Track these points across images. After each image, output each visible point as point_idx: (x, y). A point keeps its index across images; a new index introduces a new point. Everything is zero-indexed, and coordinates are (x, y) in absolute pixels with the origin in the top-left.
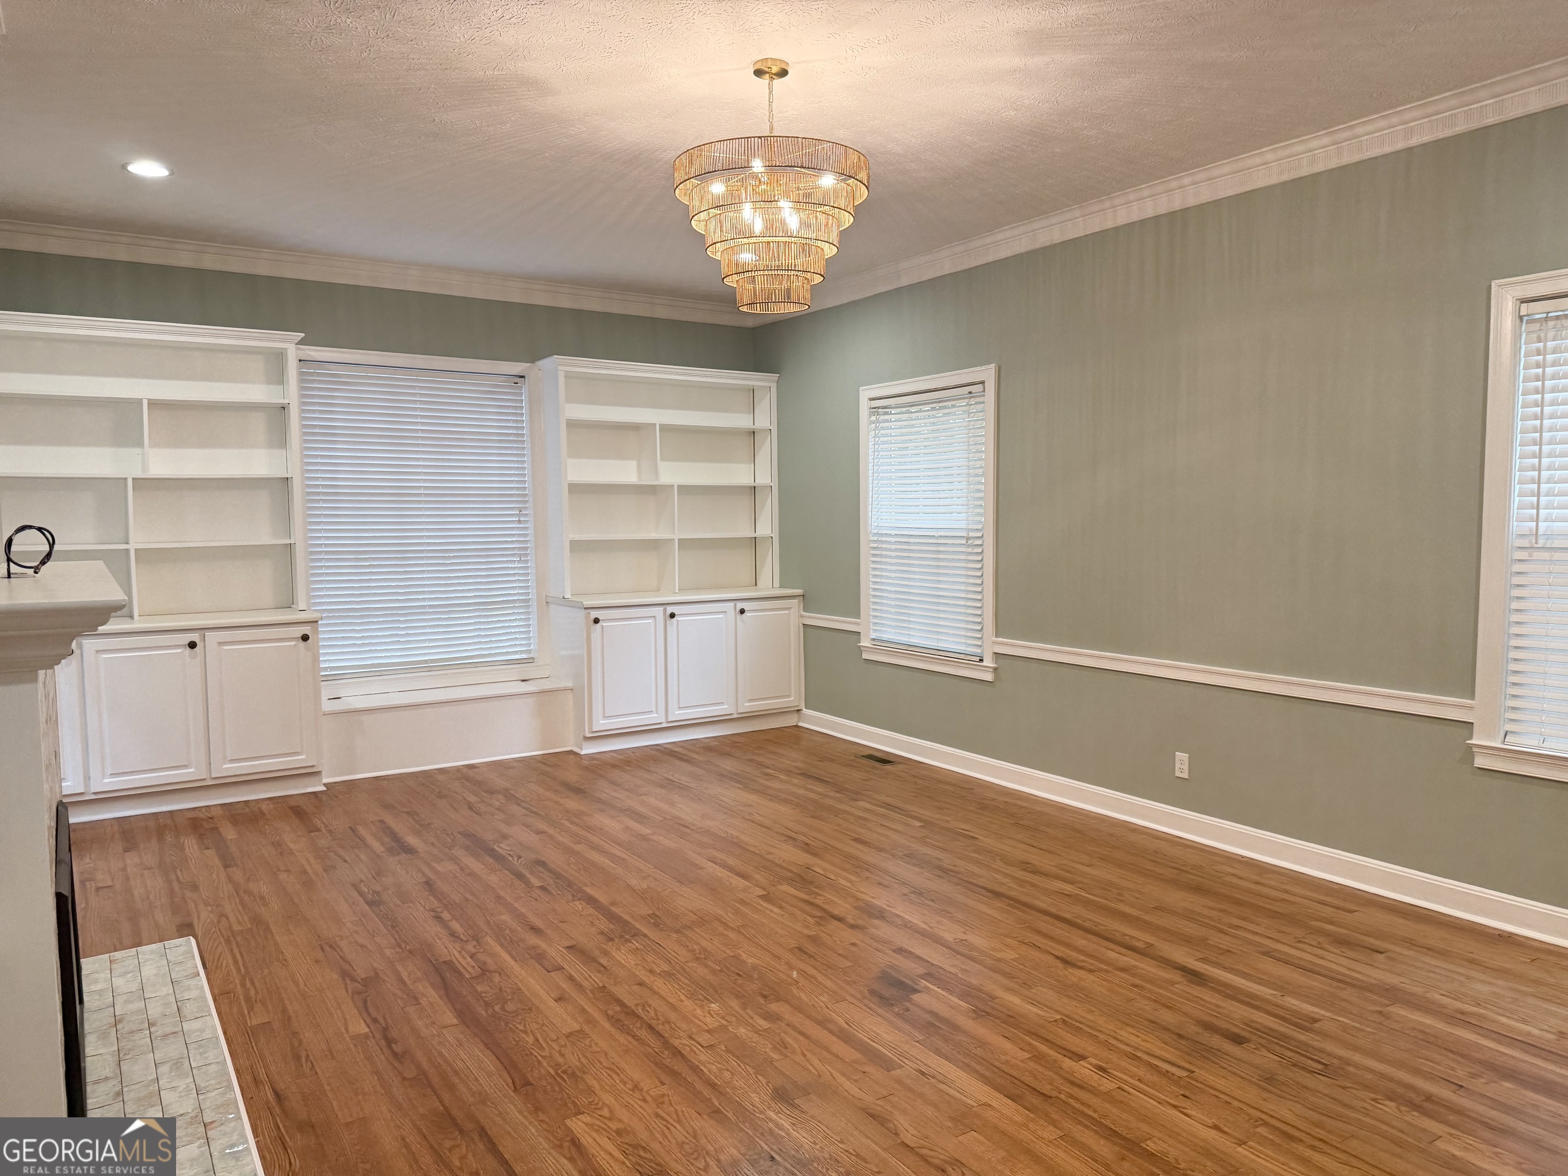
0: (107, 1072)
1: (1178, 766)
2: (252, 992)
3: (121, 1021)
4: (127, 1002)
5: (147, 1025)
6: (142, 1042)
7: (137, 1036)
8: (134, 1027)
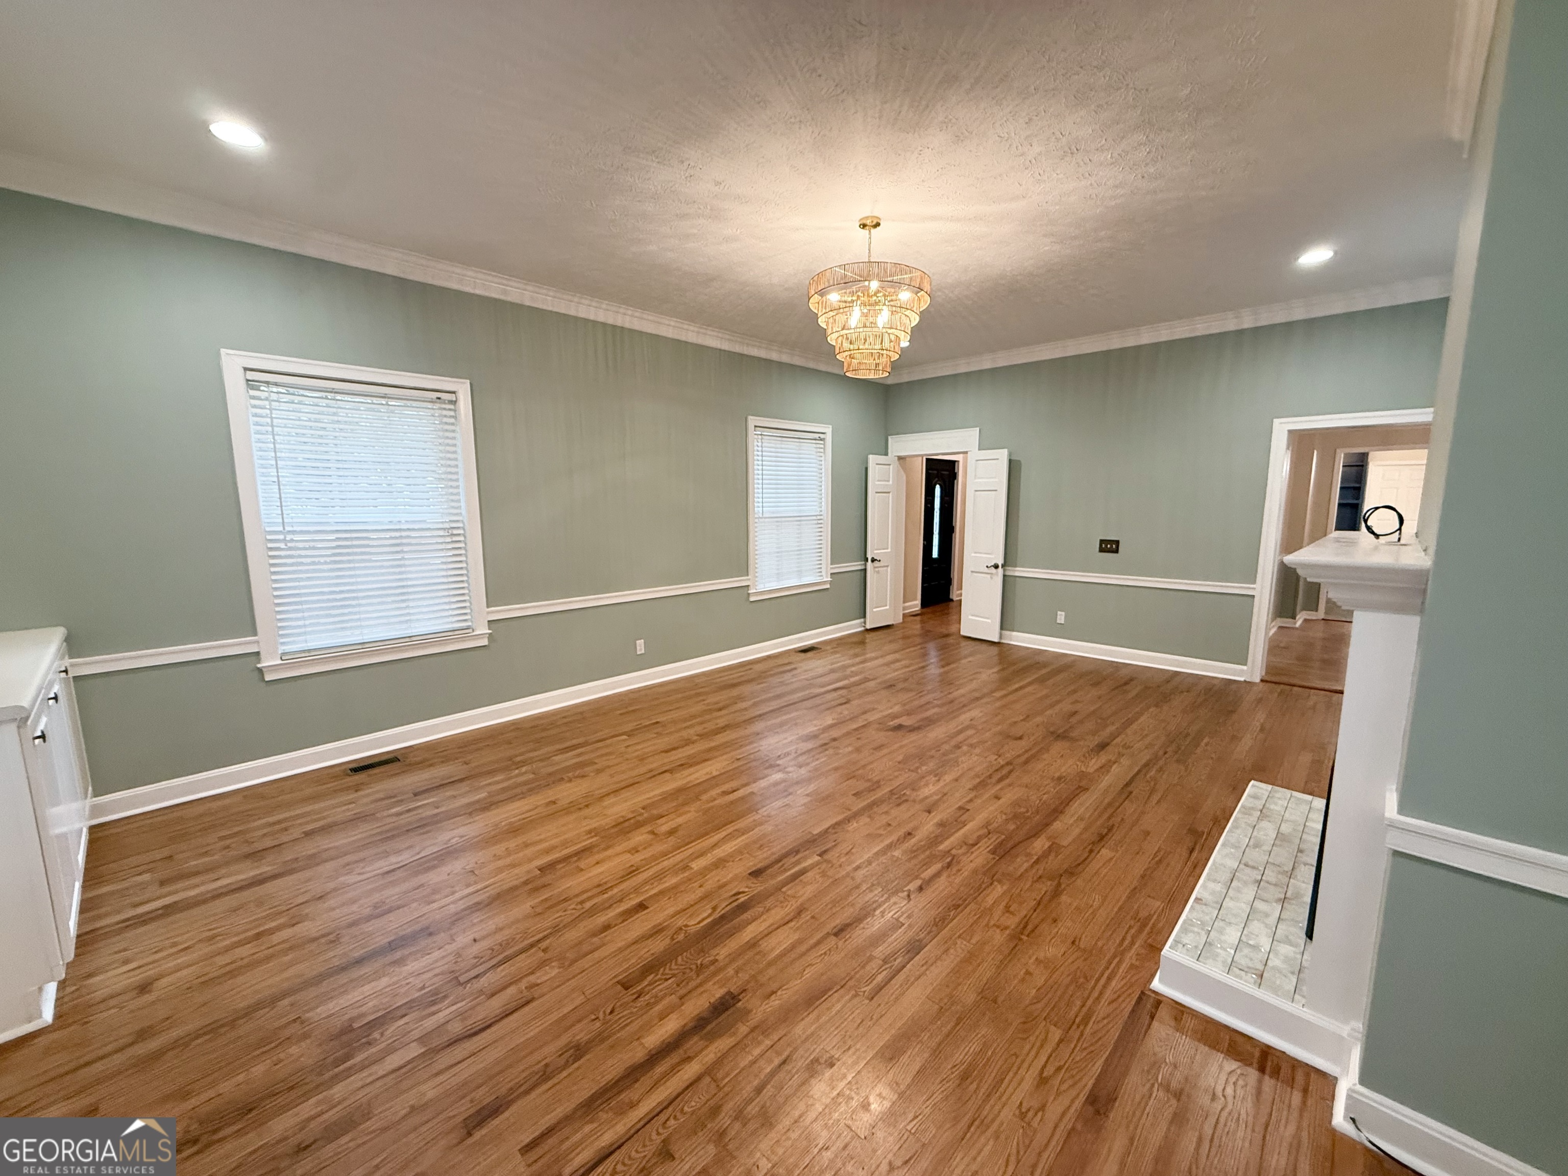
0: (1302, 867)
1: (638, 648)
2: (1133, 931)
3: (1280, 900)
4: (1267, 915)
5: (1262, 883)
6: (1271, 874)
7: (1273, 880)
8: (1272, 888)
